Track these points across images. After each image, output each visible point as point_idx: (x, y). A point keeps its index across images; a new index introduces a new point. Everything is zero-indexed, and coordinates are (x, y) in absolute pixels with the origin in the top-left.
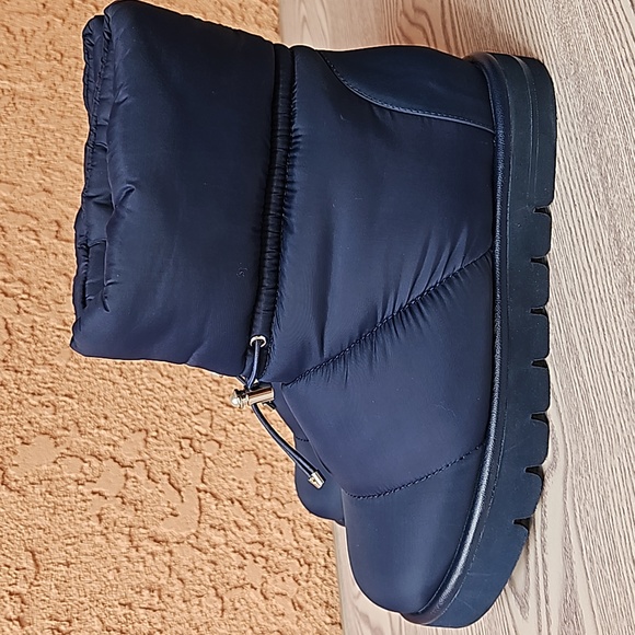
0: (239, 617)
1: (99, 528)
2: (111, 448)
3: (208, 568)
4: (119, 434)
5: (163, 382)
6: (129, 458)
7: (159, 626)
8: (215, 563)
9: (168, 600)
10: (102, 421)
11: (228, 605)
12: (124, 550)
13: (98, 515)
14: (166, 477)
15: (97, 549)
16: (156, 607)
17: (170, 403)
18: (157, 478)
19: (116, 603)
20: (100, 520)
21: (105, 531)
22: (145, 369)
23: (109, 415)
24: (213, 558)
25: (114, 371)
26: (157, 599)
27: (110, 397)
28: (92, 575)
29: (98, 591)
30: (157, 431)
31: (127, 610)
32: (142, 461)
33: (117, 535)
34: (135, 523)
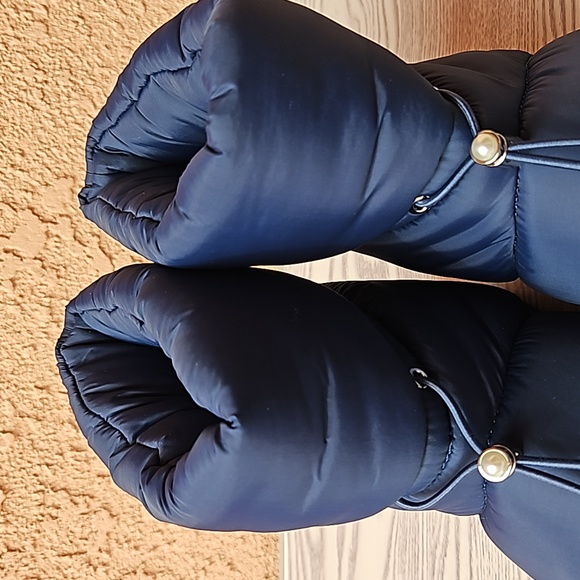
1: (13, 296)
2: (29, 196)
4: (39, 178)
6: (51, 211)
10: (18, 159)
12: (43, 324)
13: (12, 280)
14: (96, 239)
15: (10, 321)
18: (84, 240)
19: (32, 386)
20: (14, 285)
21: (20, 300)
22: (73, 94)
23: (26, 150)
25: (34, 91)
27: (28, 127)
29: (9, 370)
31: (44, 394)
32: (67, 216)
33: (35, 306)
34: (57, 292)
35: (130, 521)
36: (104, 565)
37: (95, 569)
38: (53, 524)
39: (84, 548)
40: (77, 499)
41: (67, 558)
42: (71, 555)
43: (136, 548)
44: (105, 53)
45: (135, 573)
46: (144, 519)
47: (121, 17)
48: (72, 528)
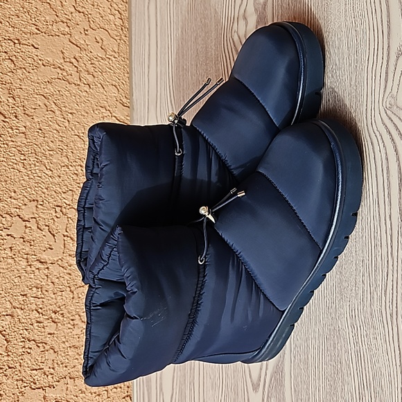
0: (80, 302)
1: (11, 255)
2: (18, 210)
3: (67, 277)
4: (22, 202)
5: (47, 173)
6: (27, 216)
7: (41, 306)
8: (70, 274)
9: (46, 293)
10: (13, 194)
11: (76, 296)
12: (24, 267)
13: (10, 248)
14: (47, 228)
15: (9, 266)
16: (40, 297)
17: (50, 185)
18: (42, 228)
19: (19, 294)
20: (11, 250)
21: (14, 256)
22: (37, 164)
23: (16, 190)
24: (70, 272)
25: (20, 164)
26: (40, 293)
27: (17, 180)
28: (6, 279)
29: (9, 288)
30: (43, 201)
31: (25, 298)
32: (34, 218)
33: (20, 259)
34: (30, 252)
35: (63, 355)
36: (51, 374)
37: (47, 376)
38: (29, 356)
39: (42, 367)
40: (39, 345)
41: (35, 371)
42: (36, 370)
43: (66, 367)
44: (51, 144)
45: (65, 378)
46: (69, 353)
47: (58, 128)
48: (37, 358)
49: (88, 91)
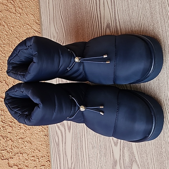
5: (3, 55)
7: (4, 119)
9: (6, 113)
14: (4, 81)
16: (3, 115)
18: (2, 82)
26: (3, 113)
30: (2, 69)
35: (16, 142)
36: (11, 152)
37: (9, 153)
39: (6, 149)
40: (5, 138)
41: (3, 151)
42: (4, 150)
43: (18, 148)
44: (4, 41)
45: (18, 153)
46: (19, 141)
47: (7, 33)
48: (4, 144)
49: (20, 16)
